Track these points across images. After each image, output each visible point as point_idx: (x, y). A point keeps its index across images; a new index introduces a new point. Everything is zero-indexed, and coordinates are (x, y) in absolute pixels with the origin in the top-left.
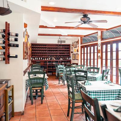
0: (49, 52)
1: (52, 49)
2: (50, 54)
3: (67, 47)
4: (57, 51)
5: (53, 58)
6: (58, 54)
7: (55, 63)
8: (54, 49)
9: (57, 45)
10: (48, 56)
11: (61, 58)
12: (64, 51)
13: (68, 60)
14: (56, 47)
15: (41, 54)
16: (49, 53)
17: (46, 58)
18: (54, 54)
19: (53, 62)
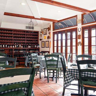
0: (15, 38)
1: (19, 36)
2: (17, 41)
3: (35, 34)
4: (24, 37)
5: (20, 45)
6: (26, 42)
7: (22, 51)
8: (21, 36)
9: (24, 31)
10: (14, 43)
11: (29, 46)
12: (32, 38)
13: (37, 47)
14: (24, 33)
15: (6, 41)
16: (15, 40)
17: (12, 46)
18: (21, 41)
19: (20, 50)
